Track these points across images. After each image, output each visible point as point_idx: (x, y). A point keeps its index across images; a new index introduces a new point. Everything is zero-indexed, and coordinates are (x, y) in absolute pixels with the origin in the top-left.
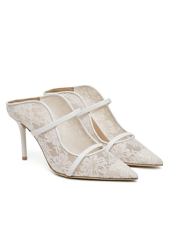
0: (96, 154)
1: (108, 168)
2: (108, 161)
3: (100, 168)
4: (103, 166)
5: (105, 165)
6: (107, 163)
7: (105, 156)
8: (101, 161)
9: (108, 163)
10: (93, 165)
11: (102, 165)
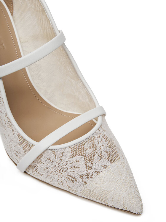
0: (70, 147)
1: (85, 182)
2: (88, 168)
3: (71, 178)
4: (78, 178)
5: (81, 177)
6: (86, 172)
7: (87, 152)
8: (76, 164)
9: (89, 171)
10: (60, 168)
11: (76, 173)
